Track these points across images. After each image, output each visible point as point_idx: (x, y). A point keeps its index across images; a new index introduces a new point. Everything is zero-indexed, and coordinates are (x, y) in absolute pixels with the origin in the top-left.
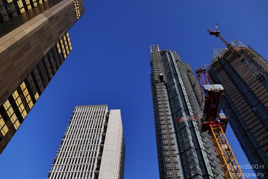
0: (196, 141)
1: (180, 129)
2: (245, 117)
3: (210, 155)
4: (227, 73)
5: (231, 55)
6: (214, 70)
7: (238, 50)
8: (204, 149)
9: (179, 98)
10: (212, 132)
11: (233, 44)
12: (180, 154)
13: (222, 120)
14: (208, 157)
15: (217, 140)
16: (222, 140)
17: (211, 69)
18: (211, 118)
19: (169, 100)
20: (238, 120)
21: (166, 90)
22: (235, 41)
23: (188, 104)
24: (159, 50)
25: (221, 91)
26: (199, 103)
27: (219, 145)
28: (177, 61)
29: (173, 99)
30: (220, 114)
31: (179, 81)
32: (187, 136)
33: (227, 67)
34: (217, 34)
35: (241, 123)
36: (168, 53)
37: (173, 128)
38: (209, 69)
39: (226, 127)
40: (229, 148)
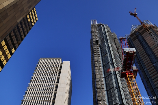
0: (117, 83)
1: (107, 75)
2: (148, 70)
4: (139, 41)
5: (143, 29)
6: (132, 38)
7: (147, 27)
8: (122, 88)
9: (108, 55)
10: (127, 78)
11: (145, 22)
12: (107, 91)
13: (134, 71)
14: (124, 93)
15: (130, 83)
16: (133, 83)
17: (130, 38)
18: (127, 69)
19: (102, 57)
20: (144, 71)
21: (100, 50)
22: (146, 20)
23: (114, 59)
24: (96, 24)
25: (134, 53)
26: (120, 59)
27: (131, 86)
28: (108, 31)
29: (104, 56)
30: (133, 67)
31: (108, 44)
32: (112, 80)
33: (140, 37)
34: (135, 15)
35: (146, 73)
36: (102, 26)
37: (103, 75)
38: (128, 38)
39: (136, 75)
40: (137, 88)
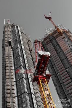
0: (29, 88)
1: (19, 79)
2: (61, 75)
3: (37, 98)
4: (53, 45)
5: (57, 33)
6: (45, 42)
7: (61, 31)
8: (34, 93)
9: (21, 58)
10: (40, 83)
11: (59, 27)
12: (18, 96)
13: (47, 75)
14: (36, 99)
15: (42, 88)
16: (45, 88)
17: (43, 41)
18: (40, 73)
19: (14, 59)
20: (57, 76)
21: (12, 52)
22: (60, 25)
23: (26, 62)
24: (10, 24)
25: (49, 57)
26: (33, 63)
27: (43, 91)
28: (21, 33)
29: (16, 58)
30: (46, 71)
31: (21, 46)
32: (23, 84)
33: (54, 41)
34: (50, 19)
35: (59, 78)
36: (16, 27)
37: (14, 79)
38: (42, 41)
39: (49, 80)
40: (49, 94)
